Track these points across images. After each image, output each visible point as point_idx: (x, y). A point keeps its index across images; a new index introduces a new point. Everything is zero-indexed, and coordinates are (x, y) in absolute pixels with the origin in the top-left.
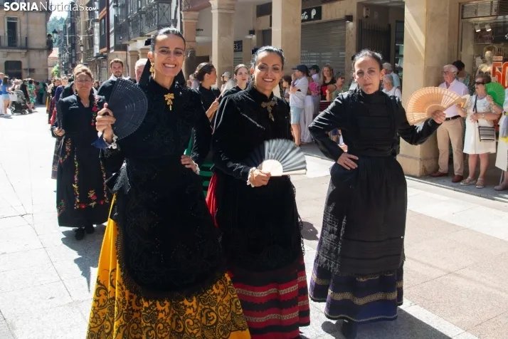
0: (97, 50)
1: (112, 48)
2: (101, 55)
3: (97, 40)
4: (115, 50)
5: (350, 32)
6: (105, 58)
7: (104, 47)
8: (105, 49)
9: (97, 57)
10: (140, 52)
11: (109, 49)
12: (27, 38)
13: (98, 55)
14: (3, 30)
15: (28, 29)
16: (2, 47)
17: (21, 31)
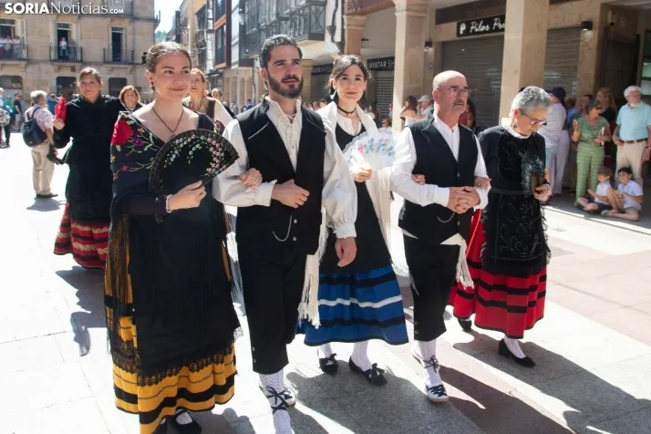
0: (210, 66)
1: (235, 63)
2: (216, 72)
3: (211, 55)
4: (240, 66)
5: (587, 44)
6: (221, 75)
7: (222, 62)
8: (224, 65)
9: (209, 75)
11: (229, 64)
12: (133, 51)
13: (212, 73)
14: (107, 43)
15: (134, 40)
16: (106, 62)
17: (127, 43)
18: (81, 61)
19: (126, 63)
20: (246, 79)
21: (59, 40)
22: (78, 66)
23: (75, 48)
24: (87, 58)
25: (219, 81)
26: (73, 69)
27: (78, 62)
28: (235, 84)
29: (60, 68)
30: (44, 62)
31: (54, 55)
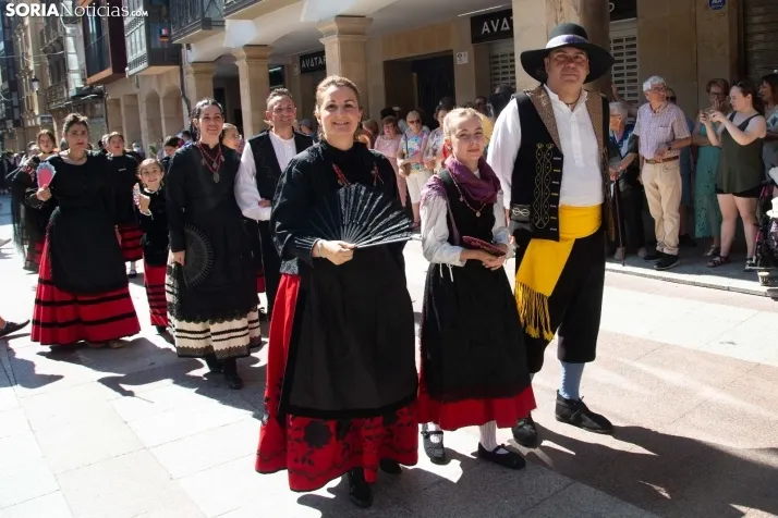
0: (75, 81)
1: (137, 62)
2: (90, 90)
3: (75, 61)
4: (151, 63)
6: (101, 95)
7: (102, 70)
8: (108, 72)
9: (74, 98)
10: (243, 53)
11: (120, 62)
13: (81, 93)
20: (162, 94)
25: (98, 106)
28: (133, 108)
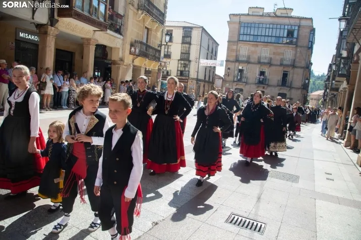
12: (291, 82)
14: (280, 77)
15: (292, 77)
16: (278, 86)
17: (289, 78)
18: (268, 85)
19: (288, 87)
21: (260, 75)
22: (266, 86)
23: (266, 79)
24: (270, 83)
26: (264, 88)
27: (266, 84)
29: (258, 87)
30: (253, 84)
31: (257, 81)
